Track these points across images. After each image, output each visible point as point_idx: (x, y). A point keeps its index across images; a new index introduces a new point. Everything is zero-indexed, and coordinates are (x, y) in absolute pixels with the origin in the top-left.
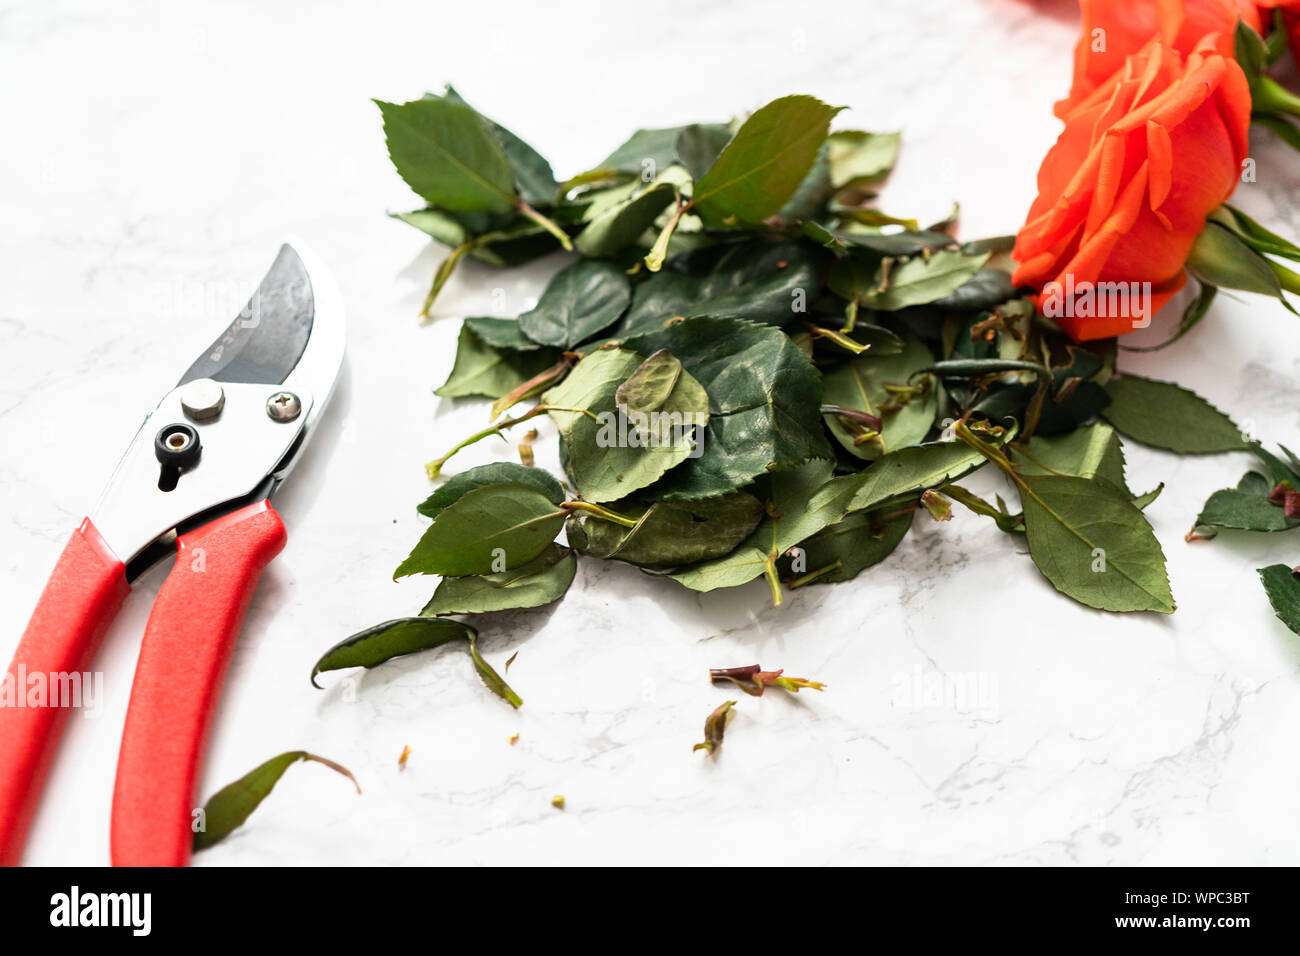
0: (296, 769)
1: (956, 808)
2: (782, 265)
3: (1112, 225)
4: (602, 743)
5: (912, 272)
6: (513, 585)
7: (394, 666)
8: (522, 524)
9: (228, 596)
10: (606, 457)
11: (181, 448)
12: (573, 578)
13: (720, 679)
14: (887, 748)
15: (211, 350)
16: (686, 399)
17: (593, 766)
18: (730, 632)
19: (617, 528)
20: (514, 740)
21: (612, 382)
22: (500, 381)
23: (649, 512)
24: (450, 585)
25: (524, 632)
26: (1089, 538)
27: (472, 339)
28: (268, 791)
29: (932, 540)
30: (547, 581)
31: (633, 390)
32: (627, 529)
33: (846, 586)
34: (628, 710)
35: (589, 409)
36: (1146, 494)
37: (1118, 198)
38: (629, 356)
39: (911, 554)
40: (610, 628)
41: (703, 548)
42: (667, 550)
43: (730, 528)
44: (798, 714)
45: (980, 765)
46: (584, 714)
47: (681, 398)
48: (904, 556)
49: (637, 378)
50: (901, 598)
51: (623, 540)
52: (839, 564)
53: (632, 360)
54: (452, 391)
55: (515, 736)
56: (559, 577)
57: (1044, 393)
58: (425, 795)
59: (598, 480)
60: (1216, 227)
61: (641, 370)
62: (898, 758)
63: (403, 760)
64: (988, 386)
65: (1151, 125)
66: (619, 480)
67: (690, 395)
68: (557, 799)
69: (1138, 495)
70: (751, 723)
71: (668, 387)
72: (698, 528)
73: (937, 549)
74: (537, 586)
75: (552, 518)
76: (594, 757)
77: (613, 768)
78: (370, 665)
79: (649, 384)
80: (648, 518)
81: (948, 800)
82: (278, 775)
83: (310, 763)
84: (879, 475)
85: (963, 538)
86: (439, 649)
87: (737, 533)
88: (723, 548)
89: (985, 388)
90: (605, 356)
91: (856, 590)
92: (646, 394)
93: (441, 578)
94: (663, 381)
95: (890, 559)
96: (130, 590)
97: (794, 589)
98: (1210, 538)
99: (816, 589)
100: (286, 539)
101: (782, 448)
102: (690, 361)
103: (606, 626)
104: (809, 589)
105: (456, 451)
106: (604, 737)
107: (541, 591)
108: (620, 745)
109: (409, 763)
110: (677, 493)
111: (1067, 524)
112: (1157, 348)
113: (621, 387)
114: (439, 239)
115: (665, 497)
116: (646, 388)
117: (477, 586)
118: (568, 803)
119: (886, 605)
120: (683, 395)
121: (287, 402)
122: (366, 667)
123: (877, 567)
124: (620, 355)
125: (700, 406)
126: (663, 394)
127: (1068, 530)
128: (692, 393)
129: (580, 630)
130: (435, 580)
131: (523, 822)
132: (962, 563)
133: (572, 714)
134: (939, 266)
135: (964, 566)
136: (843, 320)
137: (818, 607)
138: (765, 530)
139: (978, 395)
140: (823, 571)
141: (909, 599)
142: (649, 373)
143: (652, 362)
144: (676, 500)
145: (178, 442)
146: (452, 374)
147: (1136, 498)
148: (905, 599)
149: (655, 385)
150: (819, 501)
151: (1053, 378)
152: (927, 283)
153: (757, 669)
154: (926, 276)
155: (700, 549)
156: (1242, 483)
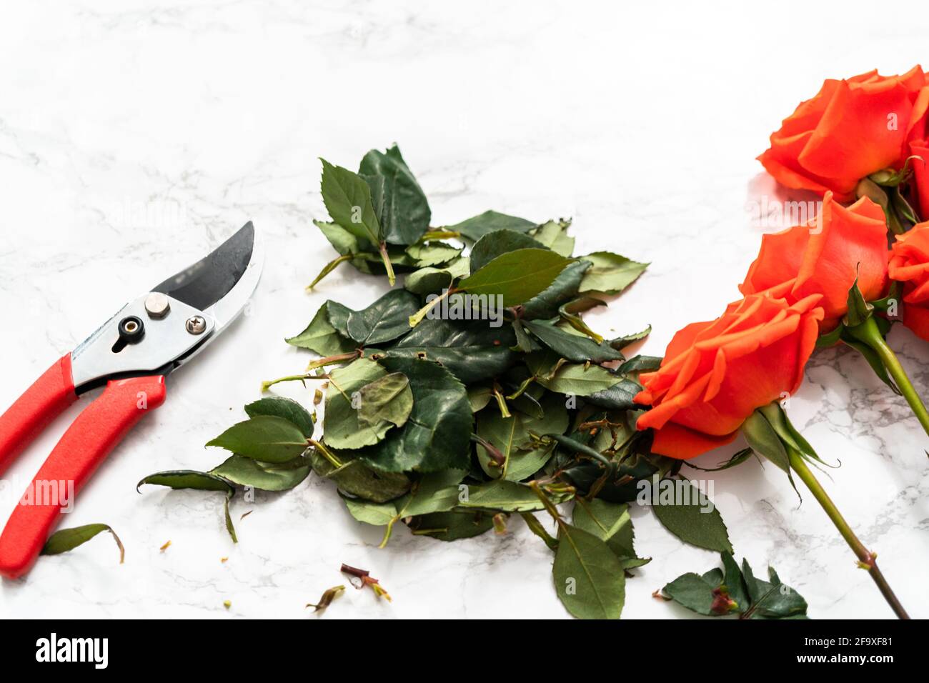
0: (104, 533)
2: (496, 343)
3: (679, 400)
4: (267, 581)
5: (575, 373)
6: (269, 471)
7: (187, 493)
8: (281, 443)
9: (115, 425)
10: (346, 421)
11: (132, 331)
12: (304, 478)
13: (347, 570)
15: (177, 276)
16: (399, 406)
17: (254, 591)
18: (368, 545)
19: (329, 464)
20: (223, 560)
21: (364, 381)
22: (328, 346)
23: (350, 463)
24: (236, 459)
25: (261, 500)
26: (591, 573)
27: (324, 314)
28: (88, 539)
29: (508, 536)
30: (287, 476)
31: (372, 390)
32: (335, 468)
33: (445, 544)
34: (290, 568)
35: (345, 392)
36: (643, 559)
37: (687, 385)
38: (380, 369)
39: (491, 540)
40: (306, 517)
41: (370, 494)
42: (352, 487)
43: (390, 489)
46: (266, 560)
47: (397, 404)
48: (487, 539)
49: (378, 384)
50: (470, 563)
51: (330, 473)
52: (446, 530)
53: (380, 372)
54: (300, 342)
55: (225, 558)
56: (295, 476)
57: (606, 478)
58: (166, 572)
59: (335, 432)
60: (761, 415)
61: (382, 380)
63: (164, 548)
64: (580, 460)
65: (720, 352)
66: (346, 437)
67: (402, 405)
68: (227, 603)
69: (638, 557)
70: (349, 602)
71: (391, 395)
72: (373, 482)
73: (508, 542)
74: (280, 477)
75: (300, 445)
76: (259, 587)
77: (265, 597)
78: (175, 488)
79: (382, 391)
80: (348, 466)
82: (96, 533)
83: (111, 534)
84: (490, 489)
85: (526, 542)
86: (215, 492)
87: (392, 493)
88: (380, 499)
89: (578, 460)
90: (368, 364)
91: (448, 549)
92: (378, 395)
93: (232, 454)
94: (390, 392)
95: (478, 538)
96: (78, 398)
97: (414, 534)
98: (667, 600)
99: (427, 539)
100: (163, 402)
101: (429, 458)
102: (415, 382)
103: (305, 515)
104: (424, 537)
105: (278, 382)
106: (269, 578)
107: (281, 482)
108: (275, 586)
109: (167, 550)
110: (367, 459)
111: (581, 560)
112: (707, 470)
113: (366, 387)
114: (336, 246)
115: (361, 458)
116: (379, 392)
117: (248, 466)
118: (231, 608)
119: (459, 564)
120: (398, 403)
121: (197, 324)
122: (173, 488)
123: (468, 541)
124: (376, 367)
125: (404, 413)
126: (385, 399)
127: (581, 563)
128: (404, 403)
129: (291, 511)
130: (229, 454)
131: (205, 607)
132: (516, 557)
133: (261, 558)
134: (593, 374)
135: (517, 559)
136: (517, 387)
137: (422, 550)
138: (406, 498)
139: (572, 463)
140: (435, 531)
141: (475, 566)
142: (384, 384)
143: (389, 378)
144: (365, 461)
145: (131, 327)
146: (305, 331)
147: (637, 559)
148: (472, 565)
149: (385, 392)
150: (441, 495)
151: (619, 470)
152: (579, 382)
153: (366, 574)
154: (582, 378)
155: (369, 494)
156: (708, 574)
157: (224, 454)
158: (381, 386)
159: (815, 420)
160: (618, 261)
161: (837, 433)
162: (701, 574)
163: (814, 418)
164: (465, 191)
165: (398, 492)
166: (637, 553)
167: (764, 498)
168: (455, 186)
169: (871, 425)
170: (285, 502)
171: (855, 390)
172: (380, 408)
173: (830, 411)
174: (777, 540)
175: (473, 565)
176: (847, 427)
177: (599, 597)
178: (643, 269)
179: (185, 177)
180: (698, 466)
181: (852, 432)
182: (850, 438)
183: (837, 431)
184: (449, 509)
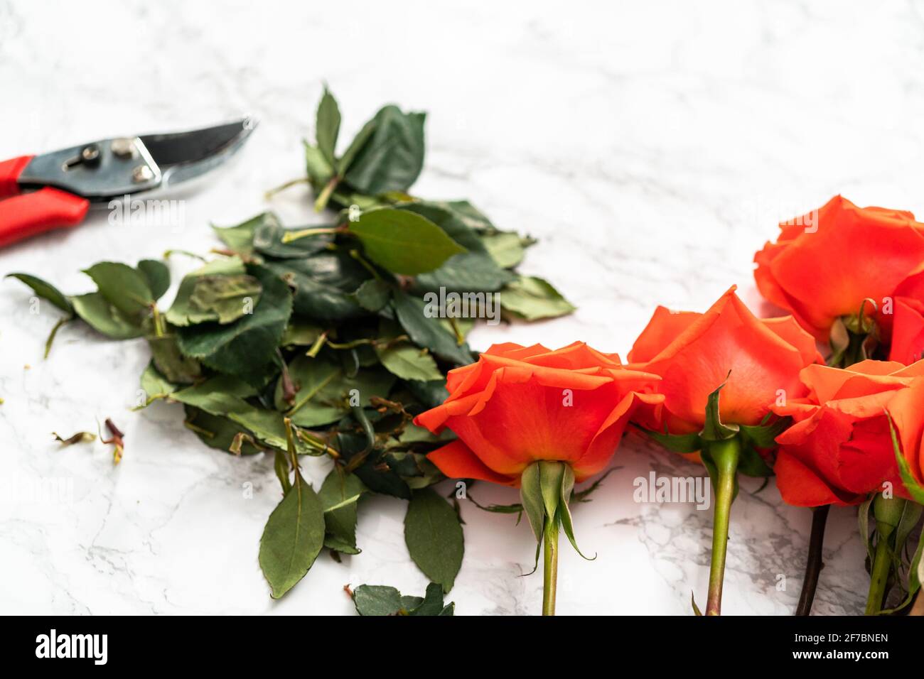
1: (87, 559)
4: (44, 400)
6: (116, 318)
8: (130, 294)
13: (108, 424)
14: (108, 513)
16: (235, 306)
17: (29, 404)
20: (26, 367)
21: (223, 273)
23: (169, 336)
24: (97, 296)
26: (300, 535)
30: (125, 328)
31: (222, 283)
32: (156, 334)
33: (206, 448)
34: (70, 400)
38: (242, 269)
39: (245, 465)
44: (108, 468)
45: (122, 558)
47: (234, 304)
49: (231, 280)
51: (150, 338)
52: (212, 435)
53: (241, 271)
54: (224, 233)
55: (29, 366)
60: (538, 468)
61: (236, 278)
62: (104, 521)
65: (500, 371)
67: (240, 306)
69: (357, 547)
71: (234, 294)
74: (119, 327)
75: (143, 304)
76: (35, 401)
77: (33, 412)
79: (230, 287)
80: (167, 337)
81: (90, 554)
92: (224, 289)
94: (235, 290)
98: (352, 596)
99: (194, 435)
102: (266, 294)
103: (116, 366)
104: (192, 433)
106: (49, 399)
107: (117, 330)
108: (47, 407)
110: (179, 337)
112: (478, 506)
115: (176, 335)
116: (226, 287)
120: (237, 304)
124: (240, 266)
125: (235, 314)
126: (227, 294)
128: (243, 306)
129: (107, 358)
134: (423, 362)
139: (349, 430)
140: (204, 431)
142: (236, 282)
143: (243, 279)
147: (354, 548)
149: (231, 289)
150: (216, 397)
151: (384, 456)
152: (407, 365)
153: (121, 436)
154: (412, 362)
155: (167, 369)
156: (410, 598)
157: (91, 286)
158: (232, 282)
159: (630, 522)
160: (552, 293)
161: (644, 545)
162: (403, 594)
163: (632, 519)
164: (464, 177)
165: (189, 380)
166: (357, 542)
167: (521, 563)
168: (458, 169)
169: (684, 556)
170: (109, 348)
171: (696, 516)
172: (218, 300)
173: (653, 521)
174: (502, 606)
175: (213, 477)
176: (658, 544)
177: (293, 561)
178: (569, 313)
179: (243, 70)
180: (474, 500)
181: (659, 551)
182: (653, 556)
183: (644, 542)
184: (215, 413)
